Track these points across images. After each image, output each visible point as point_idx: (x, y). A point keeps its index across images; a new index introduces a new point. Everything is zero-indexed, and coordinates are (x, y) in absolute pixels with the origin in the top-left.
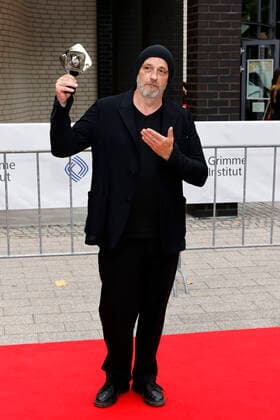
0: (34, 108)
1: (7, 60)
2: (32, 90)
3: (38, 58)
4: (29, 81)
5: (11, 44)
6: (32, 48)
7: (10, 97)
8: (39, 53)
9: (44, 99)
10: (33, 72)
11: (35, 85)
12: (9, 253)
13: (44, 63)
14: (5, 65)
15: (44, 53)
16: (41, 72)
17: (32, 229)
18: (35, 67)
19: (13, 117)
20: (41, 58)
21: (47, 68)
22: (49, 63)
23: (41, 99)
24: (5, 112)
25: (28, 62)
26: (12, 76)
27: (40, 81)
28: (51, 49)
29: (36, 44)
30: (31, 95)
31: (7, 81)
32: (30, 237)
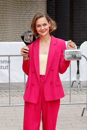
0: (17, 35)
1: (5, 12)
2: (16, 26)
3: (19, 11)
4: (15, 22)
5: (7, 5)
6: (17, 7)
7: (6, 29)
8: (20, 9)
9: (22, 30)
10: (17, 18)
11: (18, 24)
12: (10, 104)
13: (22, 13)
14: (4, 15)
15: (22, 9)
16: (20, 18)
17: (18, 93)
18: (18, 15)
19: (7, 39)
20: (21, 11)
21: (23, 15)
22: (24, 13)
23: (20, 30)
24: (3, 36)
25: (15, 13)
26: (7, 20)
27: (20, 22)
28: (25, 7)
29: (18, 4)
30: (15, 28)
31: (5, 22)
32: (18, 96)
